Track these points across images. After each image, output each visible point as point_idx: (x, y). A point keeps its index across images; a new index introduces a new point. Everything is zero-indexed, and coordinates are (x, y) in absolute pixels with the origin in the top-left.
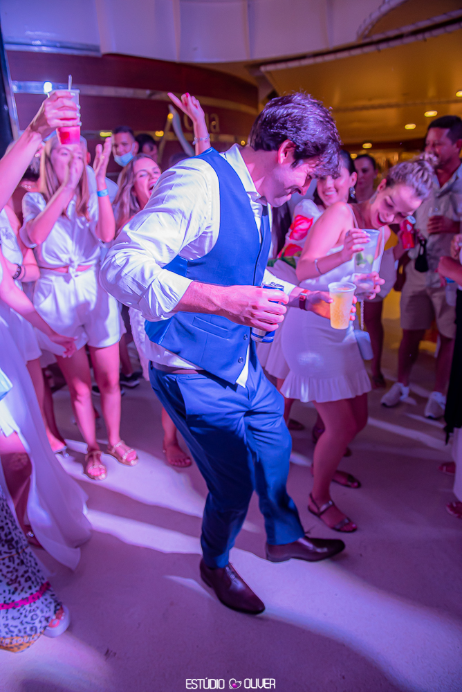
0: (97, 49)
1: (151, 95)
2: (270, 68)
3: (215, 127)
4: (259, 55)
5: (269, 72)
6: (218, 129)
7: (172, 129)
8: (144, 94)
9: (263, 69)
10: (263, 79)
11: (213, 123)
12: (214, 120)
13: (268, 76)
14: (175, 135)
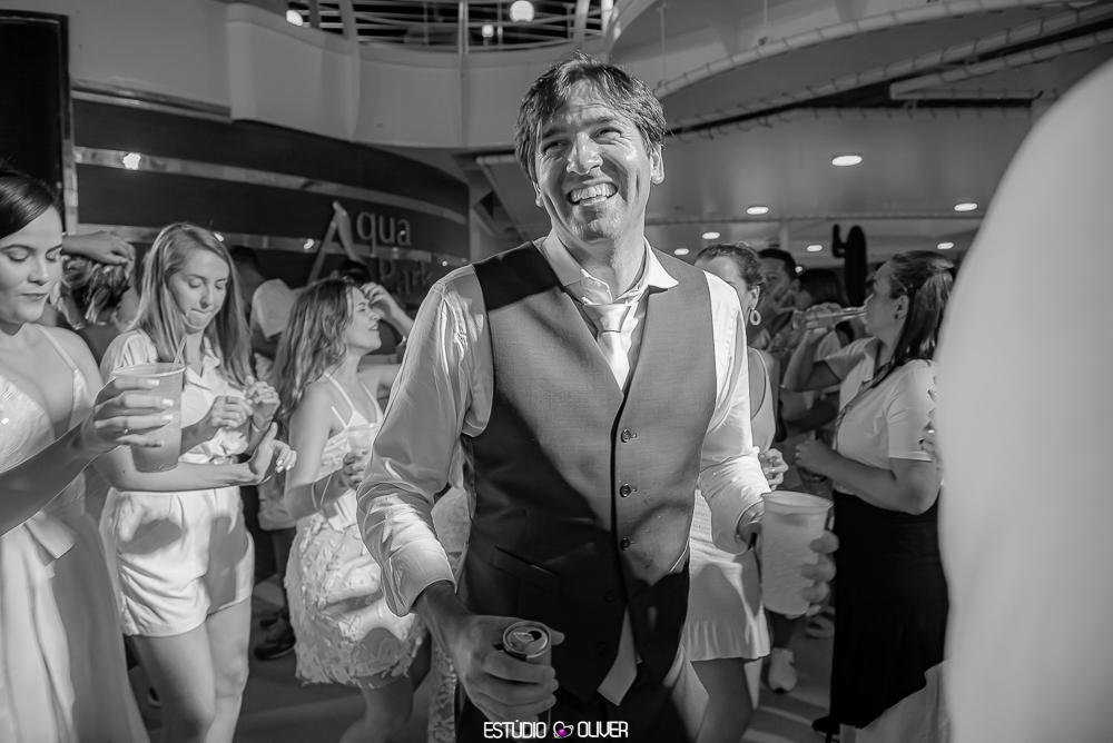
0: (226, 111)
1: (305, 186)
2: (491, 160)
3: (404, 238)
4: (475, 143)
5: (488, 166)
6: (408, 242)
7: (337, 238)
8: (294, 182)
9: (480, 161)
10: (479, 175)
11: (403, 233)
12: (404, 228)
13: (486, 172)
14: (342, 246)
